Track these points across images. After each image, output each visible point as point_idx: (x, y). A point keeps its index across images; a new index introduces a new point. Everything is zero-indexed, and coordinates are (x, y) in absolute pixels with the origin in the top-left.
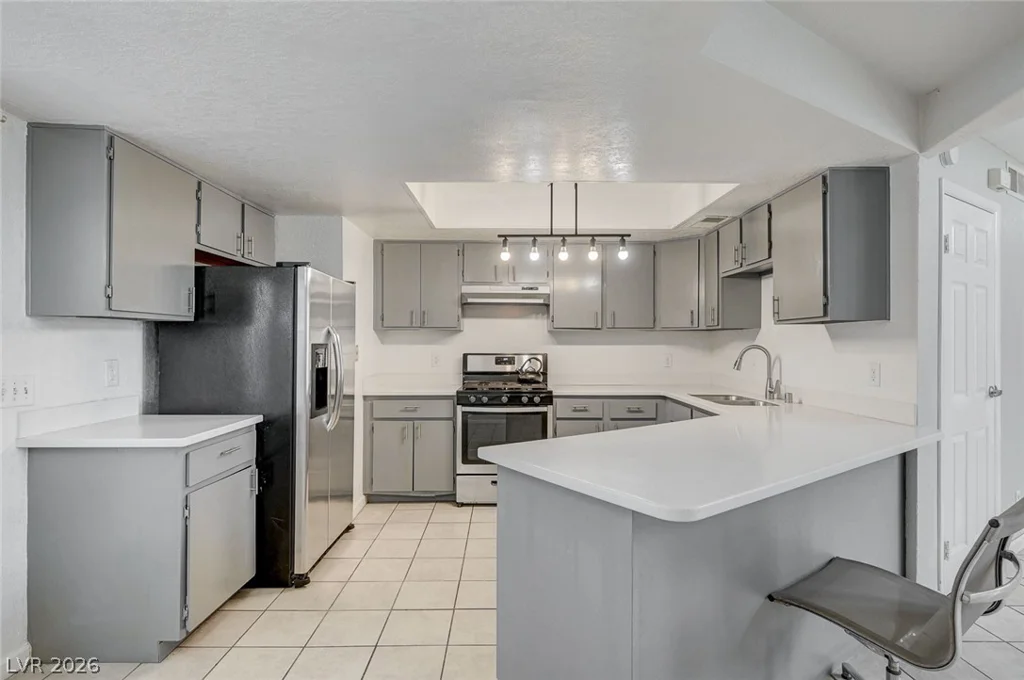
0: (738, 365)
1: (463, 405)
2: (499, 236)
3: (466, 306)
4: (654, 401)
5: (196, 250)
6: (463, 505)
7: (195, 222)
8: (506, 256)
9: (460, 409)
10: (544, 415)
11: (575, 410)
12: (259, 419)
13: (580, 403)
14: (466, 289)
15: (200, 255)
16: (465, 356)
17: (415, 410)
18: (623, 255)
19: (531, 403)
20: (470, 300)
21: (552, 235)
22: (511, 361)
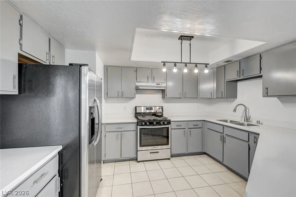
0: (235, 110)
1: (140, 126)
2: (162, 62)
3: (138, 90)
4: (201, 122)
5: (19, 54)
6: (140, 162)
7: (19, 38)
8: (164, 70)
9: (139, 127)
10: (168, 128)
11: (177, 126)
12: (60, 148)
13: (179, 123)
14: (137, 84)
15: (20, 56)
16: (136, 107)
17: (121, 128)
18: (206, 71)
19: (164, 124)
20: (140, 88)
21: (181, 63)
22: (151, 109)
